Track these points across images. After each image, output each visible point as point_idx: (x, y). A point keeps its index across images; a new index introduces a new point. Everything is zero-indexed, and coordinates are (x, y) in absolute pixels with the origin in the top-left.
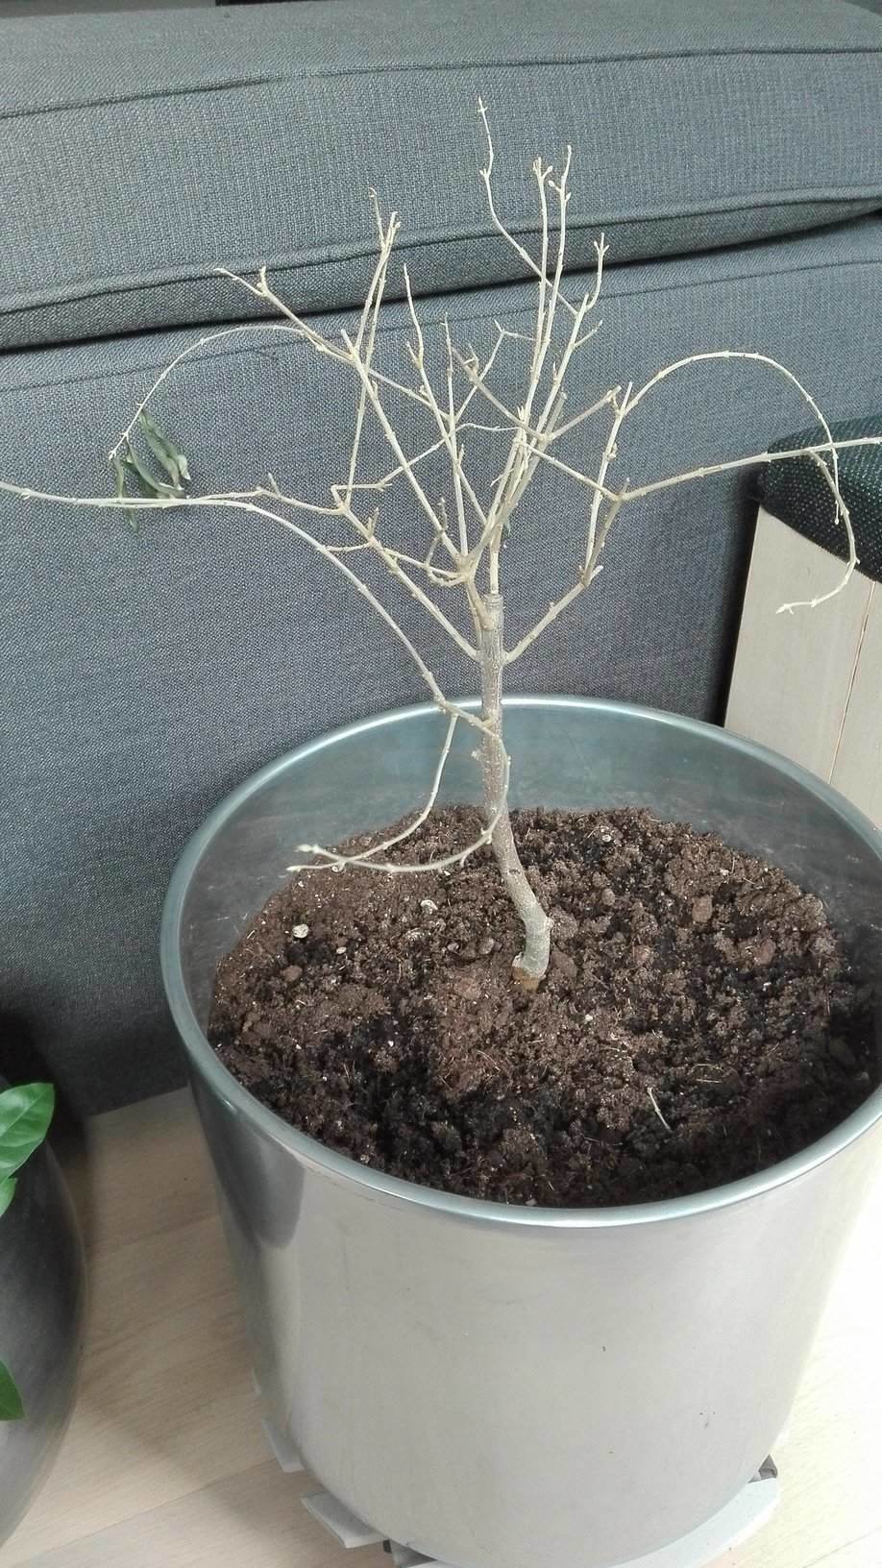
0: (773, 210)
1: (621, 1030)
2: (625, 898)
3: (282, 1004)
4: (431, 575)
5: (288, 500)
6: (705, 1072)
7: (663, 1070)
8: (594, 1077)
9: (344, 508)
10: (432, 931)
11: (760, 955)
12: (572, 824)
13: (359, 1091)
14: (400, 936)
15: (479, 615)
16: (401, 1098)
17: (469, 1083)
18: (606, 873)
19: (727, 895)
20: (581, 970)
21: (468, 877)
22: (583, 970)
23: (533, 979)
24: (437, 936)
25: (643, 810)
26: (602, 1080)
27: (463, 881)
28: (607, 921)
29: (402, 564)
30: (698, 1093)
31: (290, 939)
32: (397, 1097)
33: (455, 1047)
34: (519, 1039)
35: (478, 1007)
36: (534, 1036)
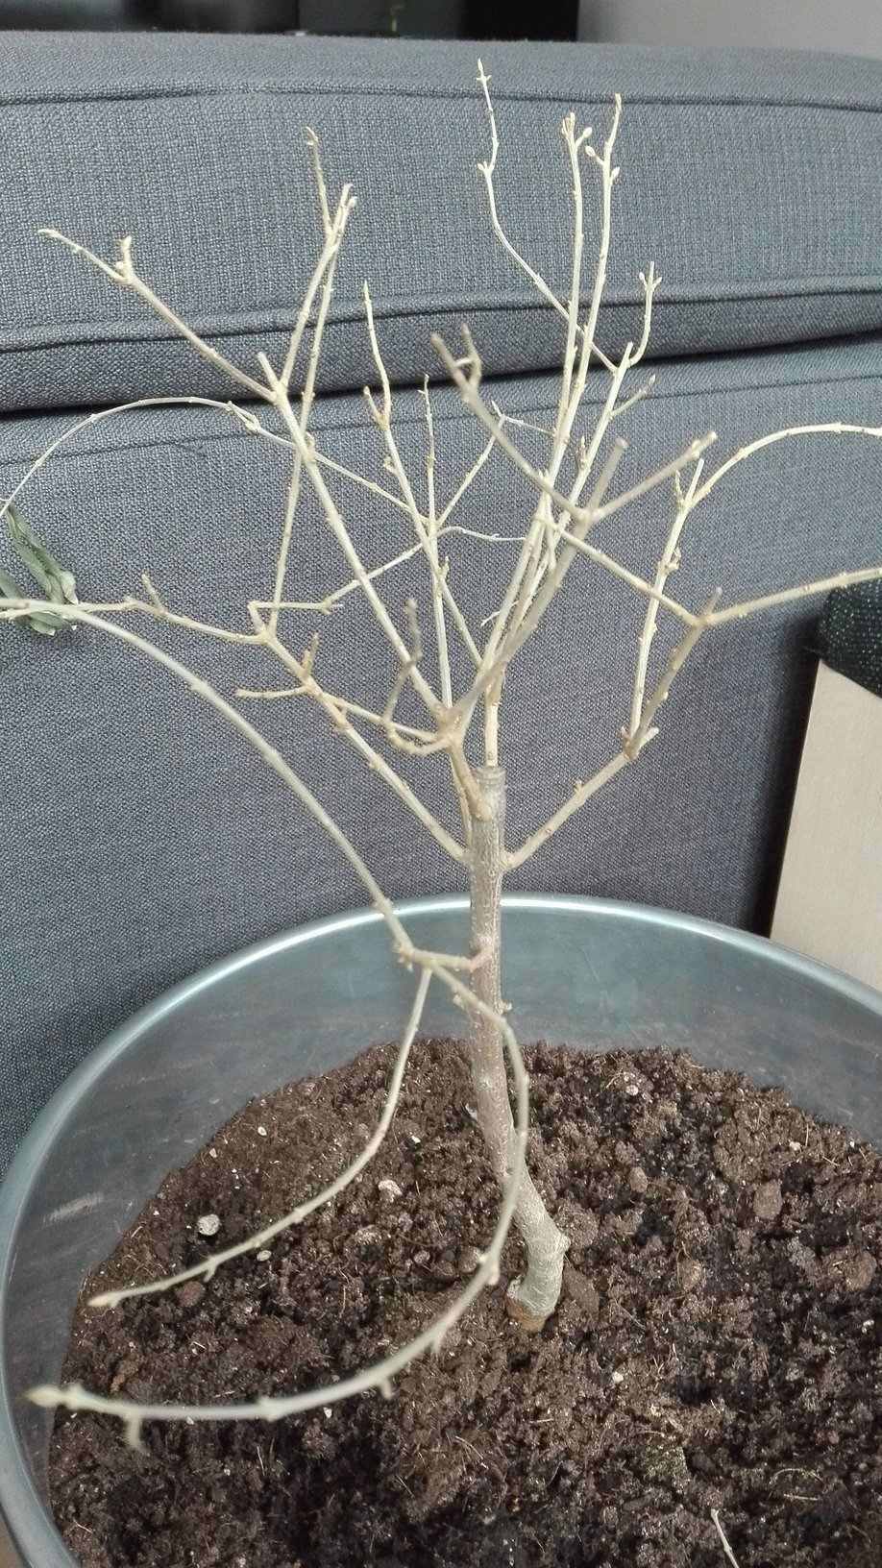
0: (836, 298)
1: (665, 1399)
2: (661, 1182)
3: (172, 1346)
4: (393, 736)
5: (176, 619)
6: (795, 1482)
7: (730, 1472)
8: (628, 1486)
9: (266, 635)
10: (393, 1231)
11: (855, 1276)
12: (584, 1067)
13: (277, 1493)
14: (347, 1236)
15: (469, 798)
16: (339, 1506)
17: (441, 1492)
18: (634, 1144)
19: (801, 1179)
20: (605, 1300)
21: (444, 1145)
22: (608, 1299)
23: (536, 1317)
24: (399, 1241)
25: (679, 1050)
26: (641, 1491)
27: (437, 1152)
28: (637, 1216)
29: (352, 718)
30: (788, 1515)
31: (193, 1238)
32: (334, 1506)
33: (422, 1427)
34: (516, 1413)
35: (456, 1362)
36: (538, 1412)
